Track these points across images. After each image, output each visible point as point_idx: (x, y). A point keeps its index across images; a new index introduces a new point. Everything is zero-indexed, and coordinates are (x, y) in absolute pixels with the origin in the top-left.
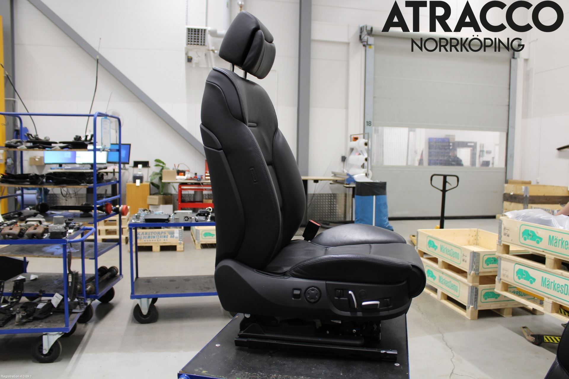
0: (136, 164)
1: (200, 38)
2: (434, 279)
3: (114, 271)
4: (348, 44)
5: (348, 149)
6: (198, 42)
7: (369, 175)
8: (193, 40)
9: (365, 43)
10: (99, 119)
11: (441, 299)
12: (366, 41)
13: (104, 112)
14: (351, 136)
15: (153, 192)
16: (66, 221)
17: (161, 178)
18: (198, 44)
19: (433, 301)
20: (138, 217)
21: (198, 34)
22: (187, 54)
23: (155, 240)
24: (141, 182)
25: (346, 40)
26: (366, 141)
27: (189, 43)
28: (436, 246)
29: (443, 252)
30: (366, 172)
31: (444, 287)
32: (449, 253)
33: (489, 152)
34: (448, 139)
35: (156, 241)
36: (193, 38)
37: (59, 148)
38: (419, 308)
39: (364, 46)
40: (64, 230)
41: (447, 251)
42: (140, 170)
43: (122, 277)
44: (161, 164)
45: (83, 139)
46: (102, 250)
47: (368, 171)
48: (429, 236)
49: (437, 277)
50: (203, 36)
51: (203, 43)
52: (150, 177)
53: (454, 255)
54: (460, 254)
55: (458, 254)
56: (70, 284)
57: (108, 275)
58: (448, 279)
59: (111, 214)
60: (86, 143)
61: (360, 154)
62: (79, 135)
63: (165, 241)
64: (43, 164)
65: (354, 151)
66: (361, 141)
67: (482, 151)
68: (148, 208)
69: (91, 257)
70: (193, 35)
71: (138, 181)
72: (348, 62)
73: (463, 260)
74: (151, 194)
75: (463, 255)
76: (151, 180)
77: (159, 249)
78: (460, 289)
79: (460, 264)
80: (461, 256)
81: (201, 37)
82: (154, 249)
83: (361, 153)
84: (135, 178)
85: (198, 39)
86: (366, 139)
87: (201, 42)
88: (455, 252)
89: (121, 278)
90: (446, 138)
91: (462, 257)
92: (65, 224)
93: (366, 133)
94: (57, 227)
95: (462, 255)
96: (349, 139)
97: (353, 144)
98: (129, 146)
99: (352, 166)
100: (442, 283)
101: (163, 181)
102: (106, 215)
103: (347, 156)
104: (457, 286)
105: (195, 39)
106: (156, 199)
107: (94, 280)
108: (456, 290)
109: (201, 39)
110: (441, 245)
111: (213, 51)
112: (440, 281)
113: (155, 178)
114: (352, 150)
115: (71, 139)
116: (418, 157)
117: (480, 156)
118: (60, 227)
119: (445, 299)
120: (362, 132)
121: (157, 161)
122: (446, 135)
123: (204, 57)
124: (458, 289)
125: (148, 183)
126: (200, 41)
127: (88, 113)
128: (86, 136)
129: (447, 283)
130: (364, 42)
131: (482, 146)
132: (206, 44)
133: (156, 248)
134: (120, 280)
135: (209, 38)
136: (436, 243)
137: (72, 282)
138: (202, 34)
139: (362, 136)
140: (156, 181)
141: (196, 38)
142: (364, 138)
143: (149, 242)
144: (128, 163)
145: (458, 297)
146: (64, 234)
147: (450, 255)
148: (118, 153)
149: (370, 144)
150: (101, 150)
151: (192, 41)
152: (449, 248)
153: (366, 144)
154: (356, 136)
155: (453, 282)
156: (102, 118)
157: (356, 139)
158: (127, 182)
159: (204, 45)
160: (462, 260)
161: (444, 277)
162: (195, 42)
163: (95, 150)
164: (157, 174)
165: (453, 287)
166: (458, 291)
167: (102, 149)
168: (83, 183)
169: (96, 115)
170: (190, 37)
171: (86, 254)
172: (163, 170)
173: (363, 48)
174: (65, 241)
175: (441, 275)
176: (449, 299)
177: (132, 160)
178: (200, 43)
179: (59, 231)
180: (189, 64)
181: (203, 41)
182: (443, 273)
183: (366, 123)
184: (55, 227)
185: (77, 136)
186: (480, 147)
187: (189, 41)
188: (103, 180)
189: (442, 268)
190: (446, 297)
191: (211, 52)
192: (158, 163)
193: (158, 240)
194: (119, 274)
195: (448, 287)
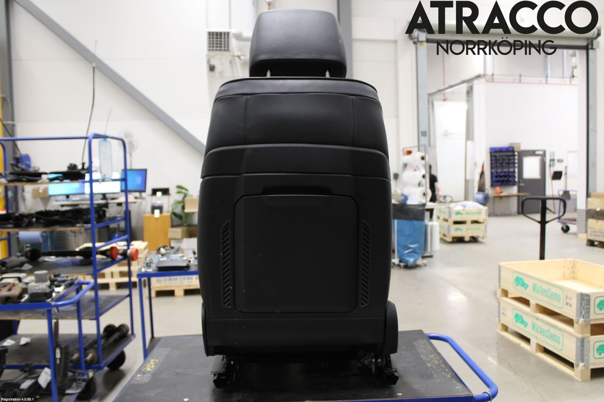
0: (154, 192)
1: (223, 43)
2: (525, 326)
3: (123, 330)
4: (395, 42)
5: (401, 165)
6: (221, 47)
7: (427, 194)
8: (215, 45)
9: (416, 40)
10: (95, 142)
11: (536, 351)
12: (416, 37)
13: (102, 132)
14: (404, 149)
15: (175, 224)
16: (50, 278)
17: (183, 208)
18: (221, 50)
19: (526, 354)
20: (148, 265)
21: (221, 38)
22: (208, 61)
23: (177, 283)
24: (161, 212)
25: (392, 38)
26: (423, 154)
27: (211, 48)
28: (525, 284)
29: (537, 293)
30: (424, 191)
31: (540, 336)
32: (545, 293)
33: (560, 161)
34: (513, 148)
35: (179, 284)
36: (215, 42)
37: (48, 181)
38: (509, 364)
39: (415, 43)
40: (48, 290)
41: (543, 291)
42: (159, 199)
43: (135, 337)
44: (184, 191)
45: (80, 167)
46: (106, 305)
47: (426, 189)
48: (515, 272)
49: (530, 324)
50: (226, 40)
51: (226, 49)
52: (171, 206)
53: (553, 296)
54: (562, 296)
55: (559, 295)
56: (58, 362)
57: (116, 336)
58: (545, 327)
59: (117, 259)
60: (83, 172)
61: (415, 170)
62: (74, 162)
63: (190, 284)
64: (48, 196)
65: (408, 167)
66: (417, 155)
67: (552, 160)
68: (170, 243)
69: (91, 318)
70: (215, 40)
71: (157, 212)
72: (396, 62)
73: (567, 304)
74: (173, 226)
75: (567, 297)
76: (173, 209)
77: (182, 293)
78: (563, 340)
79: (562, 308)
80: (563, 298)
81: (225, 41)
82: (176, 293)
83: (417, 169)
84: (154, 208)
85: (221, 44)
86: (422, 152)
87: (225, 47)
88: (555, 293)
89: (133, 338)
90: (510, 147)
91: (565, 300)
92: (48, 283)
93: (422, 146)
94: (38, 286)
95: (565, 297)
96: (401, 153)
97: (407, 158)
98: (145, 171)
99: (406, 184)
100: (537, 332)
101: (187, 210)
102: (112, 262)
103: (399, 172)
104: (558, 337)
105: (217, 44)
106: (178, 232)
107: (96, 346)
108: (558, 341)
109: (225, 44)
110: (533, 284)
111: (239, 57)
112: (533, 328)
113: (176, 208)
114: (405, 165)
115: (65, 169)
116: (479, 171)
117: (550, 166)
118: (44, 286)
119: (541, 352)
120: (416, 144)
121: (179, 187)
122: (511, 144)
123: (228, 65)
124: (561, 340)
125: (169, 214)
126: (223, 45)
127: (84, 135)
128: (83, 164)
129: (543, 332)
130: (415, 38)
131: (553, 154)
132: (230, 48)
133: (179, 292)
134: (131, 340)
135: (233, 42)
136: (526, 281)
137: (60, 359)
138: (225, 38)
139: (416, 149)
140: (178, 210)
141: (219, 42)
142: (419, 151)
143: (170, 285)
144: (145, 191)
145: (561, 350)
146: (49, 295)
147: (547, 297)
148: (123, 183)
149: (427, 158)
150: (99, 180)
151: (213, 47)
152: (546, 287)
153: (423, 158)
154: (409, 149)
155: (553, 331)
156: (100, 141)
157: (409, 153)
158: (144, 213)
159: (228, 50)
160: (565, 303)
161: (539, 324)
162: (217, 47)
163: (91, 181)
164: (179, 202)
165: (552, 337)
166: (561, 343)
167: (101, 179)
168: (79, 223)
169: (91, 137)
170: (211, 42)
171: (83, 314)
172: (187, 198)
173: (413, 46)
174: (49, 305)
175: (535, 321)
176: (547, 351)
177: (150, 186)
178: (223, 48)
179: (41, 291)
180: (211, 73)
181: (226, 45)
182: (537, 319)
183: (420, 134)
184: (36, 286)
185: (71, 164)
186: (550, 155)
187: (210, 47)
188: (105, 218)
189: (536, 312)
190: (543, 349)
191: (237, 59)
192: (180, 190)
193: (181, 283)
194: (130, 332)
195: (546, 337)
